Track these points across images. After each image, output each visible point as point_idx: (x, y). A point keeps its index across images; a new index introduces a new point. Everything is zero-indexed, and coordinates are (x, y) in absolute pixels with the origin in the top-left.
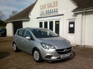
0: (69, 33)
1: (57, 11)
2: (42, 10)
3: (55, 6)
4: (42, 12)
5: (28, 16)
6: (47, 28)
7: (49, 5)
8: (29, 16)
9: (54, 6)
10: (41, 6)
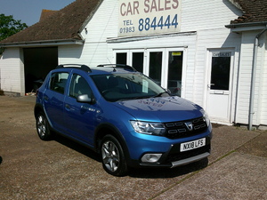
0: (212, 88)
1: (176, 24)
2: (126, 18)
3: (170, 8)
4: (127, 22)
5: (79, 32)
6: (142, 72)
7: (150, 4)
8: (83, 34)
9: (166, 9)
10: (124, 4)
